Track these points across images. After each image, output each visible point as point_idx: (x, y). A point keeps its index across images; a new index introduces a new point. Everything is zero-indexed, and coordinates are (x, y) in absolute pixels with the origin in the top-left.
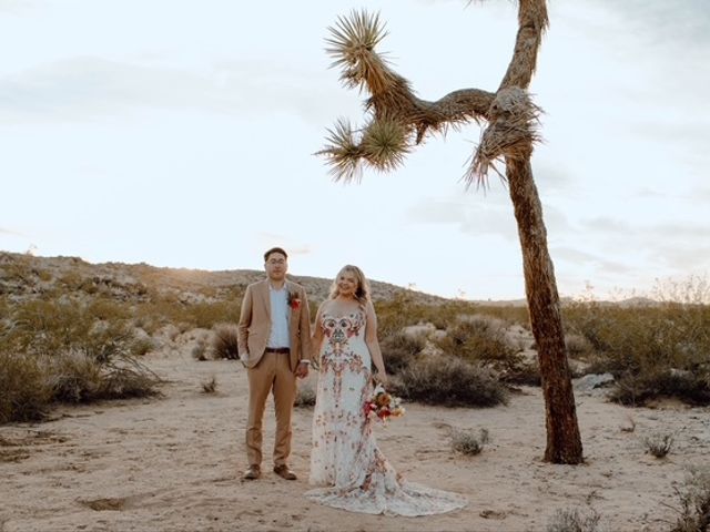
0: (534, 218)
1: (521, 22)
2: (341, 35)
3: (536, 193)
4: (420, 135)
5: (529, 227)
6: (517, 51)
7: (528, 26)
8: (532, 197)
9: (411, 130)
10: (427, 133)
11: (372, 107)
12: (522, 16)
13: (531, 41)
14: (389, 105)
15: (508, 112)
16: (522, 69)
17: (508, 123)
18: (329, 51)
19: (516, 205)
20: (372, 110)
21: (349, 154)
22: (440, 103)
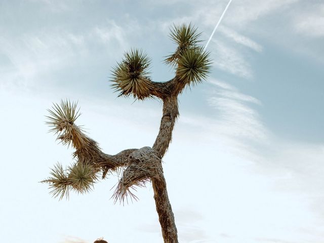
0: (169, 222)
1: (164, 113)
2: (56, 115)
3: (170, 208)
4: (104, 174)
5: (166, 228)
6: (161, 129)
7: (167, 115)
8: (168, 211)
9: (98, 170)
10: (108, 173)
11: (77, 157)
12: (164, 110)
13: (169, 124)
14: (86, 155)
15: (138, 160)
16: (163, 139)
17: (138, 167)
18: (48, 123)
19: (160, 215)
20: (77, 158)
21: (61, 182)
22: (116, 156)
